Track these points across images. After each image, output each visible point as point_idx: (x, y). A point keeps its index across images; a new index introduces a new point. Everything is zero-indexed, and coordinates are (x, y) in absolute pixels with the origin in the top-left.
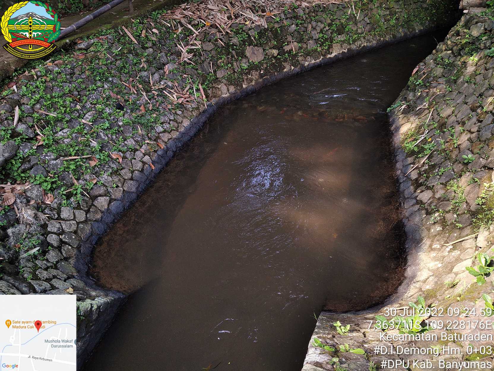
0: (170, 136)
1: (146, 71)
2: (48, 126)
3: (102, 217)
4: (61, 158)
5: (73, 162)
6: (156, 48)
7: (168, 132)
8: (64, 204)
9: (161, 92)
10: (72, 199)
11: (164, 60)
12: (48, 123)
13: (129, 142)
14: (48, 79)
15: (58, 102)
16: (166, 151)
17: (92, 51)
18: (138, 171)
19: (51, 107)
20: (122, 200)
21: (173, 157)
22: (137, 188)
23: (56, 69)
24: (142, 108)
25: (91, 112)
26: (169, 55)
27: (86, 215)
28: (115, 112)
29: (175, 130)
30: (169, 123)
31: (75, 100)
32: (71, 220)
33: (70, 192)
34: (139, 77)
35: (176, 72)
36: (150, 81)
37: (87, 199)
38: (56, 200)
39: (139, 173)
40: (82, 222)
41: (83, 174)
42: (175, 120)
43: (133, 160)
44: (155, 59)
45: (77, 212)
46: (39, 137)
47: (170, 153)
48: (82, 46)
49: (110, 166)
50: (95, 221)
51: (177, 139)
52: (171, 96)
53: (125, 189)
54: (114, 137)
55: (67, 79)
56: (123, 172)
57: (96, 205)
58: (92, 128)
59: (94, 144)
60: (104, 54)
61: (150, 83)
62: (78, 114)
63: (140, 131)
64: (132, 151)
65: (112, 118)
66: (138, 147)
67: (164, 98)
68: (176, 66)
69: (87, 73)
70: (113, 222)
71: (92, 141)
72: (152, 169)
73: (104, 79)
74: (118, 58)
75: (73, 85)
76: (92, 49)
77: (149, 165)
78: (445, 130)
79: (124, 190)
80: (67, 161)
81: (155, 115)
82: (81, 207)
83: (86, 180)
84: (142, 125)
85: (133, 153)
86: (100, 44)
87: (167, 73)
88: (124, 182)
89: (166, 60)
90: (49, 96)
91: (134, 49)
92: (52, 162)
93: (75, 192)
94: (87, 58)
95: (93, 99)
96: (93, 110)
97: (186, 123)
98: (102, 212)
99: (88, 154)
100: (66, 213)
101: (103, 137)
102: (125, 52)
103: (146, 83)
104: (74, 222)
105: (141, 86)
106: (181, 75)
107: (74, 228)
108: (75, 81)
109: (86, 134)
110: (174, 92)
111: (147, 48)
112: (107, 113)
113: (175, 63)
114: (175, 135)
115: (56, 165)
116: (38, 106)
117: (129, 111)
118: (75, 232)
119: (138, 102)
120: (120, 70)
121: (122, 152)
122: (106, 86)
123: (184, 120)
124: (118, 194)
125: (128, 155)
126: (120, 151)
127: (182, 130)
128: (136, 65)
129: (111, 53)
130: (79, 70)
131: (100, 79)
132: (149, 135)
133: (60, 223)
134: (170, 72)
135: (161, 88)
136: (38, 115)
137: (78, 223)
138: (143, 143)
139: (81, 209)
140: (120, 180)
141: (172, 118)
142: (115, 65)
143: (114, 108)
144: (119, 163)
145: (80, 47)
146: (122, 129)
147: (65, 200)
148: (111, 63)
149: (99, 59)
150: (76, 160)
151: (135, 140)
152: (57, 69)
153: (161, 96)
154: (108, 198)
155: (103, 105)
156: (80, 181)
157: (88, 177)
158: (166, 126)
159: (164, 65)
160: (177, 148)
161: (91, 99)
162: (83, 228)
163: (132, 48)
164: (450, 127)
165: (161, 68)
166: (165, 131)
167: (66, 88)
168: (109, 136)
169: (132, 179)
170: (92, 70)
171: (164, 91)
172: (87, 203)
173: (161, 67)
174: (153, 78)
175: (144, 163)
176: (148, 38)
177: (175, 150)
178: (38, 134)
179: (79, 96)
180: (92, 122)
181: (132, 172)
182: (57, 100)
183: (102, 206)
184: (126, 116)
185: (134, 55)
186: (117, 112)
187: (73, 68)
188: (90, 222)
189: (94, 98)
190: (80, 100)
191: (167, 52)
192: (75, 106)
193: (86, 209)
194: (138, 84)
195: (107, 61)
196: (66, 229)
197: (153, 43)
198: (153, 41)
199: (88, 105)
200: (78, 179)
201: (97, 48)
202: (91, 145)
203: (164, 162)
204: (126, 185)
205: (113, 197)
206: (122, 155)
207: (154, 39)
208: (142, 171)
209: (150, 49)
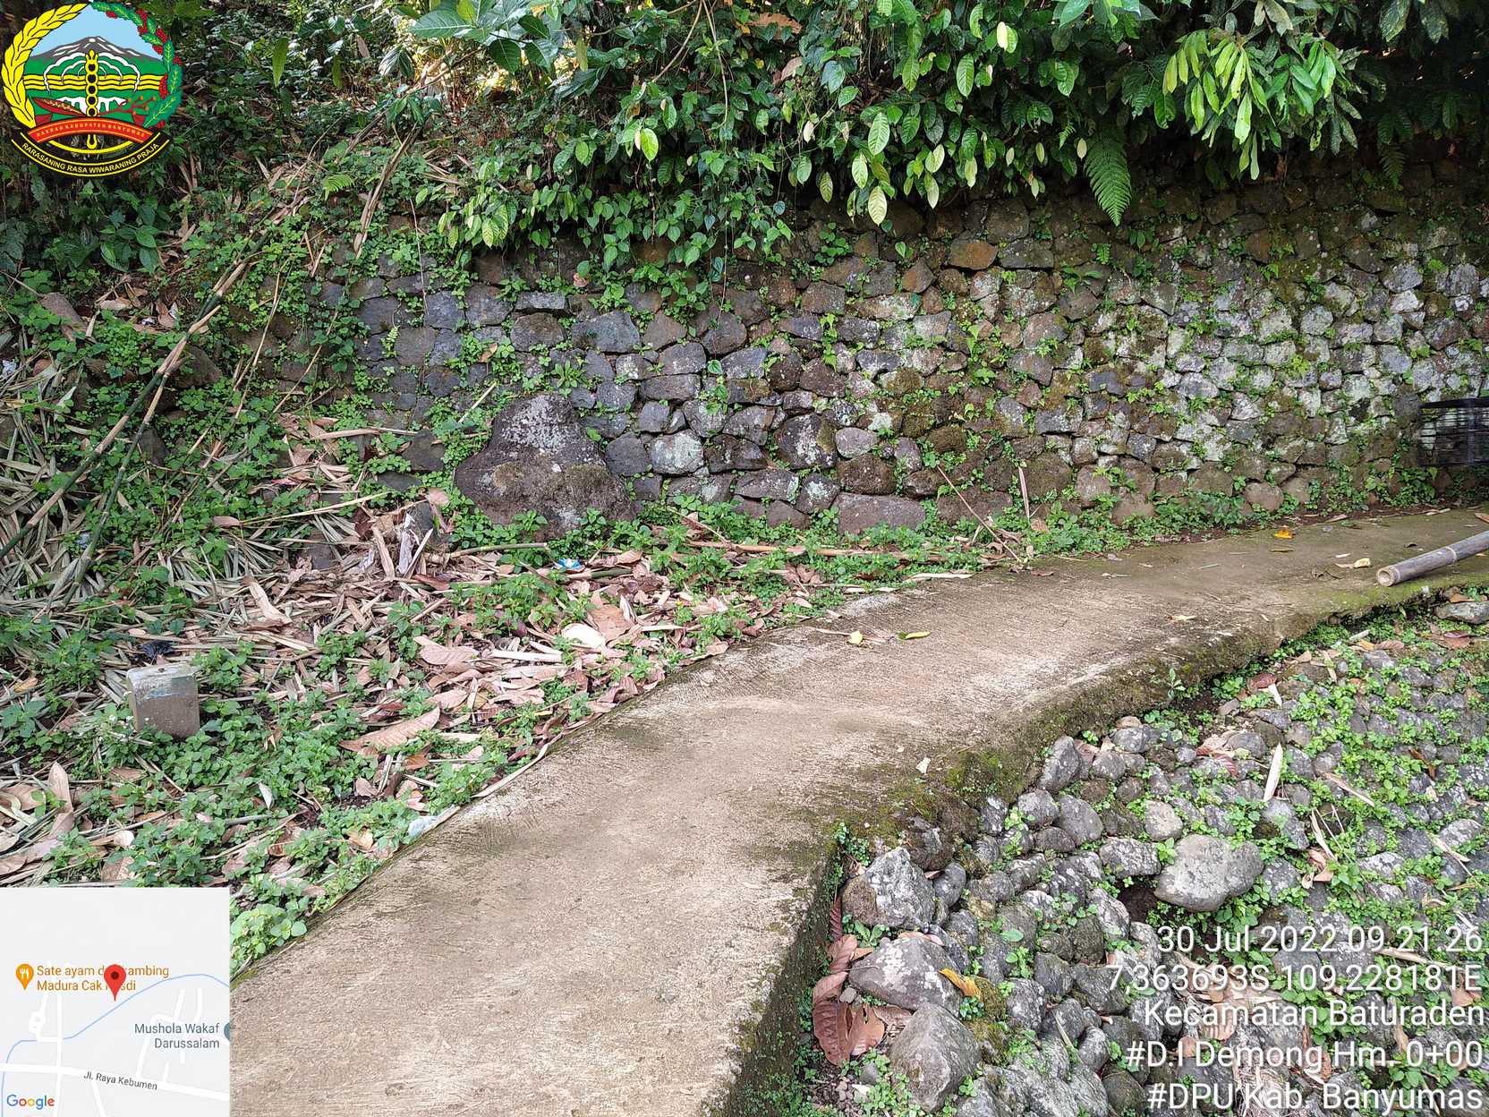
2: (1346, 831)
12: (1348, 819)
14: (1364, 688)
15: (1380, 763)
19: (1357, 772)
23: (1388, 664)
31: (1426, 771)
46: (1315, 854)
55: (1412, 700)
75: (1427, 722)
90: (1359, 739)
108: (1435, 711)
116: (1328, 760)
136: (1326, 788)
152: (1391, 664)
167: (1406, 727)
178: (1314, 844)
179: (1438, 762)
182: (1377, 755)
187: (1432, 673)
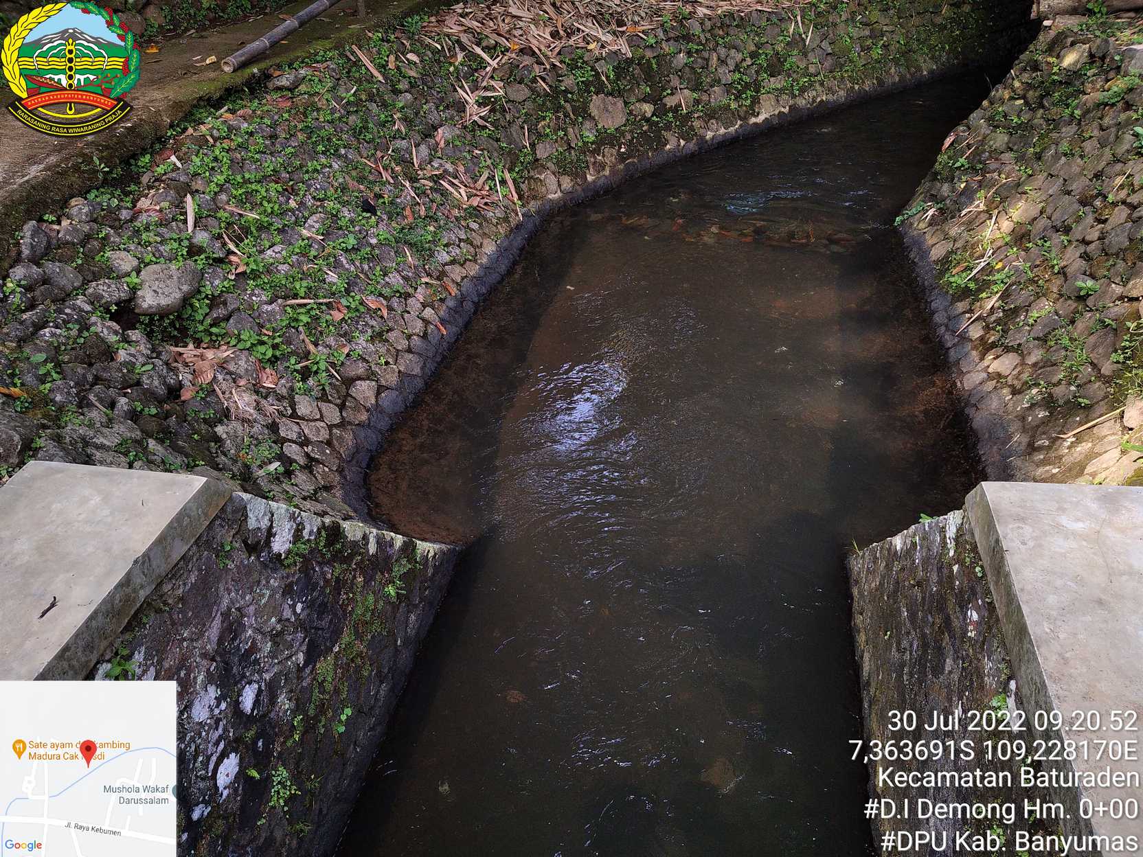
0: (464, 272)
1: (404, 139)
2: (247, 238)
3: (369, 419)
4: (280, 301)
5: (303, 310)
6: (418, 91)
7: (459, 263)
8: (300, 389)
9: (435, 182)
10: (311, 382)
11: (434, 118)
12: (246, 231)
13: (393, 280)
14: (233, 145)
15: (257, 191)
16: (461, 300)
17: (305, 93)
18: (418, 335)
19: (244, 200)
20: (399, 388)
21: (475, 313)
22: (422, 369)
23: (244, 125)
24: (407, 212)
25: (318, 215)
26: (441, 108)
27: (341, 413)
28: (360, 218)
29: (470, 261)
30: (459, 246)
31: (286, 190)
32: (317, 420)
33: (306, 367)
34: (393, 151)
35: (458, 143)
36: (412, 159)
37: (337, 383)
38: (283, 381)
39: (420, 339)
40: (336, 426)
41: (321, 333)
42: (469, 241)
43: (406, 315)
44: (417, 114)
45: (324, 406)
46: (233, 258)
47: (468, 306)
48: (284, 82)
49: (367, 324)
50: (357, 425)
51: (477, 279)
52: (455, 192)
53: (402, 369)
54: (366, 267)
55: (266, 147)
56: (392, 336)
57: (354, 395)
58: (324, 247)
59: (332, 277)
60: (327, 99)
61: (413, 163)
62: (294, 218)
63: (410, 258)
64: (400, 297)
65: (357, 228)
66: (411, 290)
67: (442, 195)
68: (458, 132)
69: (301, 137)
70: (392, 429)
71: (329, 272)
72: (443, 335)
73: (332, 151)
74: (351, 109)
75: (278, 159)
76: (303, 88)
77: (436, 326)
78: (1030, 245)
79: (400, 372)
80: (292, 306)
81: (432, 229)
82: (330, 398)
83: (329, 347)
84: (411, 245)
85: (403, 300)
86: (317, 79)
87: (442, 144)
88: (397, 356)
89: (438, 117)
90: (239, 179)
91: (378, 94)
92: (266, 307)
93: (315, 368)
94: (294, 106)
95: (317, 189)
96: (320, 212)
97: (489, 248)
98: (368, 411)
99: (325, 298)
100: (305, 407)
101: (347, 266)
102: (364, 97)
103: (406, 162)
104: (322, 424)
105: (398, 168)
106: (469, 151)
107: (324, 435)
108: (281, 151)
109: (315, 257)
110: (459, 185)
111: (401, 92)
112: (347, 219)
113: (455, 125)
114: (473, 270)
115: (272, 313)
116: (224, 197)
117: (385, 217)
118: (329, 443)
119: (399, 200)
120: (357, 133)
121: (385, 298)
122: (336, 166)
123: (486, 241)
124: (391, 379)
125: (395, 302)
126: (381, 295)
127: (484, 260)
128: (384, 126)
129: (339, 99)
130: (284, 130)
131: (324, 149)
132: (426, 267)
133: (298, 423)
134: (447, 143)
135: (436, 175)
136: (226, 215)
137: (330, 427)
138: (419, 283)
139: (330, 402)
140: (388, 350)
141: (463, 237)
142: (347, 124)
143: (359, 210)
144: (382, 317)
145: (279, 84)
146: (377, 252)
147: (298, 381)
148: (340, 119)
149: (318, 110)
150: (308, 307)
151: (403, 276)
152: (246, 125)
153: (436, 190)
154: (374, 383)
155: (336, 202)
156: (320, 348)
157: (331, 340)
158: (455, 251)
159: (435, 128)
160: (479, 295)
161: (312, 190)
162: (341, 437)
163: (374, 90)
164: (1040, 239)
165: (430, 135)
166: (453, 262)
167: (267, 165)
168: (358, 264)
169: (409, 350)
170: (309, 131)
171: (441, 182)
172: (338, 392)
173: (428, 133)
174: (419, 154)
175: (426, 322)
176: (401, 73)
177: (476, 299)
178: (230, 252)
179: (291, 183)
180: (323, 234)
181: (409, 337)
182: (253, 187)
183: (366, 398)
184: (380, 226)
185: (380, 104)
186: (364, 217)
187: (274, 125)
188: (349, 427)
189: (318, 187)
190: (293, 191)
191: (438, 102)
192: (287, 202)
193: (338, 401)
194: (393, 165)
195: (332, 114)
196: (311, 436)
197: (410, 82)
198: (409, 77)
199: (310, 202)
200: (316, 345)
201: (312, 87)
202: (327, 280)
203: (461, 322)
204: (401, 361)
205: (383, 383)
206: (384, 302)
207: (413, 73)
208: (425, 336)
209: (407, 94)
